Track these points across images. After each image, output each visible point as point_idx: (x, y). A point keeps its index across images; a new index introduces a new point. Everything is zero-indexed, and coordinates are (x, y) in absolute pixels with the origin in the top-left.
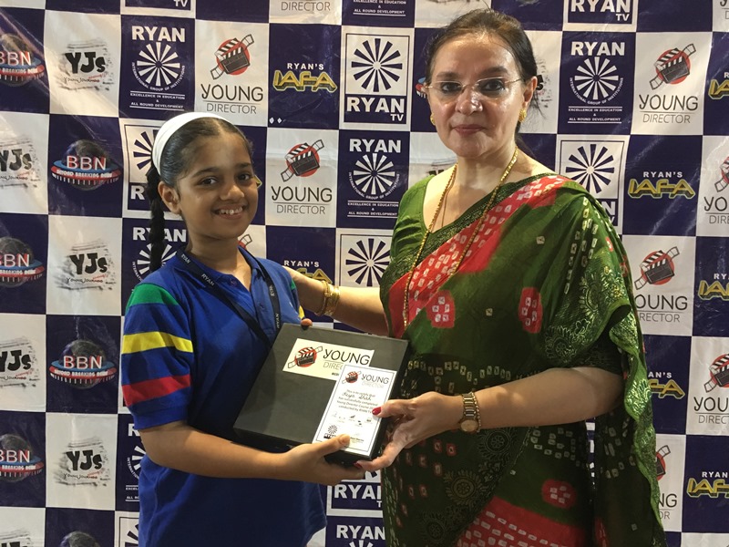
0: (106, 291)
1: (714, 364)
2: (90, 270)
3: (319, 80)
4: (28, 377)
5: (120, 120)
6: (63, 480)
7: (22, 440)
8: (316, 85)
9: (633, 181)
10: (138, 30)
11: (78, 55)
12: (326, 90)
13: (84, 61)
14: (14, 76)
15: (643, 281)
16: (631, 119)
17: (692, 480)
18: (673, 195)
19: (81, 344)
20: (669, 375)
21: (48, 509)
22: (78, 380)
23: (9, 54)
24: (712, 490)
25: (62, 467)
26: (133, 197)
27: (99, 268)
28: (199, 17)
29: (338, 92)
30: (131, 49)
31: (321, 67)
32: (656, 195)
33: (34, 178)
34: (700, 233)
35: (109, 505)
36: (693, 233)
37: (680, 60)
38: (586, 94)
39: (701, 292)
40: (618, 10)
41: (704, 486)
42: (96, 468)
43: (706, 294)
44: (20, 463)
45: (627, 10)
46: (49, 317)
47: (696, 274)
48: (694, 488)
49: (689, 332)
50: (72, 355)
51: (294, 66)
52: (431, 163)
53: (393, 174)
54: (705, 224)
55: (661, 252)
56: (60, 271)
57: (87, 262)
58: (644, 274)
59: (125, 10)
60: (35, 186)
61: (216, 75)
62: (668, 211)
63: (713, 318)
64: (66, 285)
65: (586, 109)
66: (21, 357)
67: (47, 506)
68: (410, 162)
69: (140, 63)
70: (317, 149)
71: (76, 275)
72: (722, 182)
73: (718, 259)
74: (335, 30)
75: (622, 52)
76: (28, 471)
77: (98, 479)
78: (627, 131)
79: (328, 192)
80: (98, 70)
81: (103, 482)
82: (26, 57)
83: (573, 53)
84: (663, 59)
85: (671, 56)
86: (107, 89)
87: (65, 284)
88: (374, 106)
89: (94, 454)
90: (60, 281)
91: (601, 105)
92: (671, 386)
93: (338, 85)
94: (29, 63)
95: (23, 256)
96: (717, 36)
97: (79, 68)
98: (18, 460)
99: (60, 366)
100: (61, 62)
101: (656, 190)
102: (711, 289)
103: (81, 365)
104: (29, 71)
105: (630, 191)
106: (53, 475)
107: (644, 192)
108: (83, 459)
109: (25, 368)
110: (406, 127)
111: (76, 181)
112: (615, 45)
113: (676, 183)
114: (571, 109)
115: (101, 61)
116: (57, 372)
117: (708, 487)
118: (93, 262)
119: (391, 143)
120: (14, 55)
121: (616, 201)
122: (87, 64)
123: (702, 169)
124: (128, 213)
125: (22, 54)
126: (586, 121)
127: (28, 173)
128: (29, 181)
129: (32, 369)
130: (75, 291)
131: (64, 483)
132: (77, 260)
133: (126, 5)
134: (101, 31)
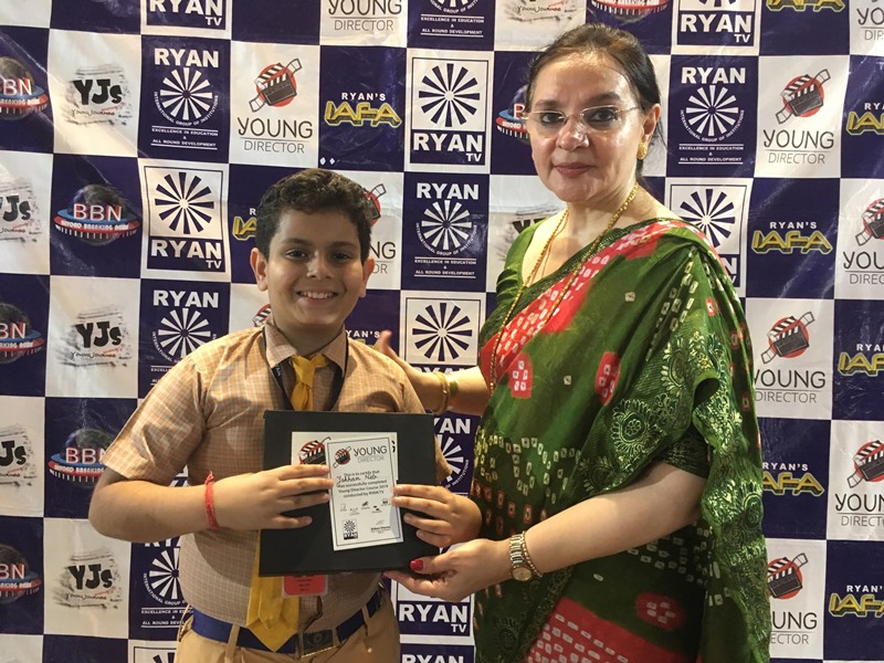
0: (119, 369)
1: (859, 454)
2: (101, 342)
3: (380, 112)
4: (22, 473)
5: (139, 160)
6: (65, 600)
7: (15, 551)
8: (376, 119)
9: (757, 233)
10: (162, 53)
11: (89, 83)
12: (388, 125)
13: (96, 90)
14: (11, 109)
15: (771, 353)
16: (754, 159)
17: (834, 596)
18: (805, 250)
19: (88, 433)
20: (805, 467)
21: (46, 636)
22: (83, 478)
23: (5, 81)
24: (860, 607)
25: (63, 584)
26: (154, 254)
27: (111, 340)
28: (236, 37)
29: (403, 126)
30: (153, 77)
31: (383, 97)
32: (785, 250)
33: (33, 231)
34: (839, 295)
35: (122, 631)
36: (830, 295)
37: (812, 89)
38: (700, 130)
39: (841, 367)
40: (737, 30)
41: (850, 603)
42: (105, 586)
43: (847, 369)
44: (13, 579)
45: (747, 29)
46: (48, 400)
47: (835, 344)
48: (837, 606)
49: (828, 415)
50: (76, 446)
51: (349, 97)
52: (515, 211)
53: (469, 225)
54: (846, 285)
55: (792, 318)
56: (63, 343)
57: (97, 333)
58: (773, 345)
59: (147, 30)
60: (35, 240)
61: (255, 107)
62: (800, 268)
63: (857, 398)
64: (70, 361)
65: (700, 147)
66: (13, 449)
67: (45, 633)
68: (490, 210)
69: (163, 93)
70: (377, 195)
71: (82, 348)
72: (865, 234)
73: (860, 326)
74: (399, 54)
75: (742, 80)
76: (23, 589)
77: (108, 600)
78: (750, 174)
79: (391, 247)
80: (113, 101)
81: (114, 604)
82: (26, 85)
83: (684, 81)
84: (791, 87)
85: (802, 84)
86: (124, 124)
87: (68, 360)
88: (446, 143)
89: (103, 569)
90: (63, 356)
91: (718, 142)
92: (807, 481)
93: (403, 118)
94: (30, 93)
95: (18, 326)
96: (856, 60)
97: (91, 97)
98: (10, 576)
99: (62, 461)
100: (68, 91)
101: (786, 244)
102: (853, 362)
103: (88, 460)
104: (30, 102)
105: (754, 245)
106: (53, 595)
107: (771, 246)
108: (89, 575)
109: (18, 463)
110: (485, 169)
111: (85, 234)
112: (733, 71)
113: (809, 235)
114: (683, 147)
115: (116, 90)
116: (57, 467)
117: (855, 604)
118: (104, 333)
119: (467, 187)
120: (11, 83)
121: (738, 257)
122: (99, 93)
123: (840, 218)
124: (147, 273)
125: (21, 82)
126: (701, 161)
127: (26, 224)
128: (27, 233)
129: (28, 465)
130: (81, 368)
131: (66, 605)
132: (85, 331)
133: (148, 24)
134: (117, 55)
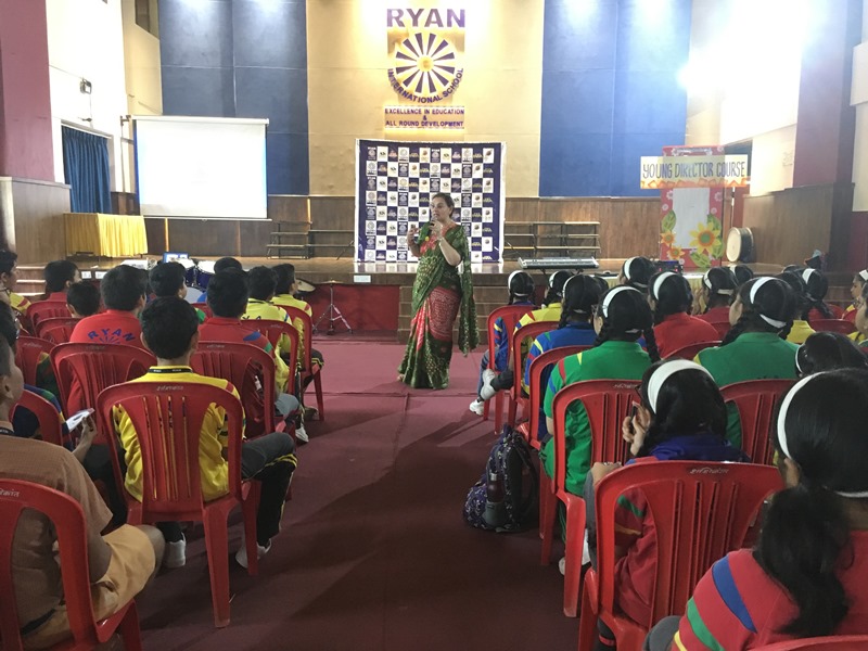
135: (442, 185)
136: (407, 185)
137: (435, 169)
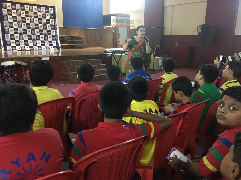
5: (17, 16)
28: (21, 11)
46: (14, 28)
47: (51, 26)
59: (16, 10)
63: (52, 29)
106: (15, 38)
110: (34, 17)
126: (44, 18)
135: (35, 21)
136: (21, 20)
137: (31, 14)
